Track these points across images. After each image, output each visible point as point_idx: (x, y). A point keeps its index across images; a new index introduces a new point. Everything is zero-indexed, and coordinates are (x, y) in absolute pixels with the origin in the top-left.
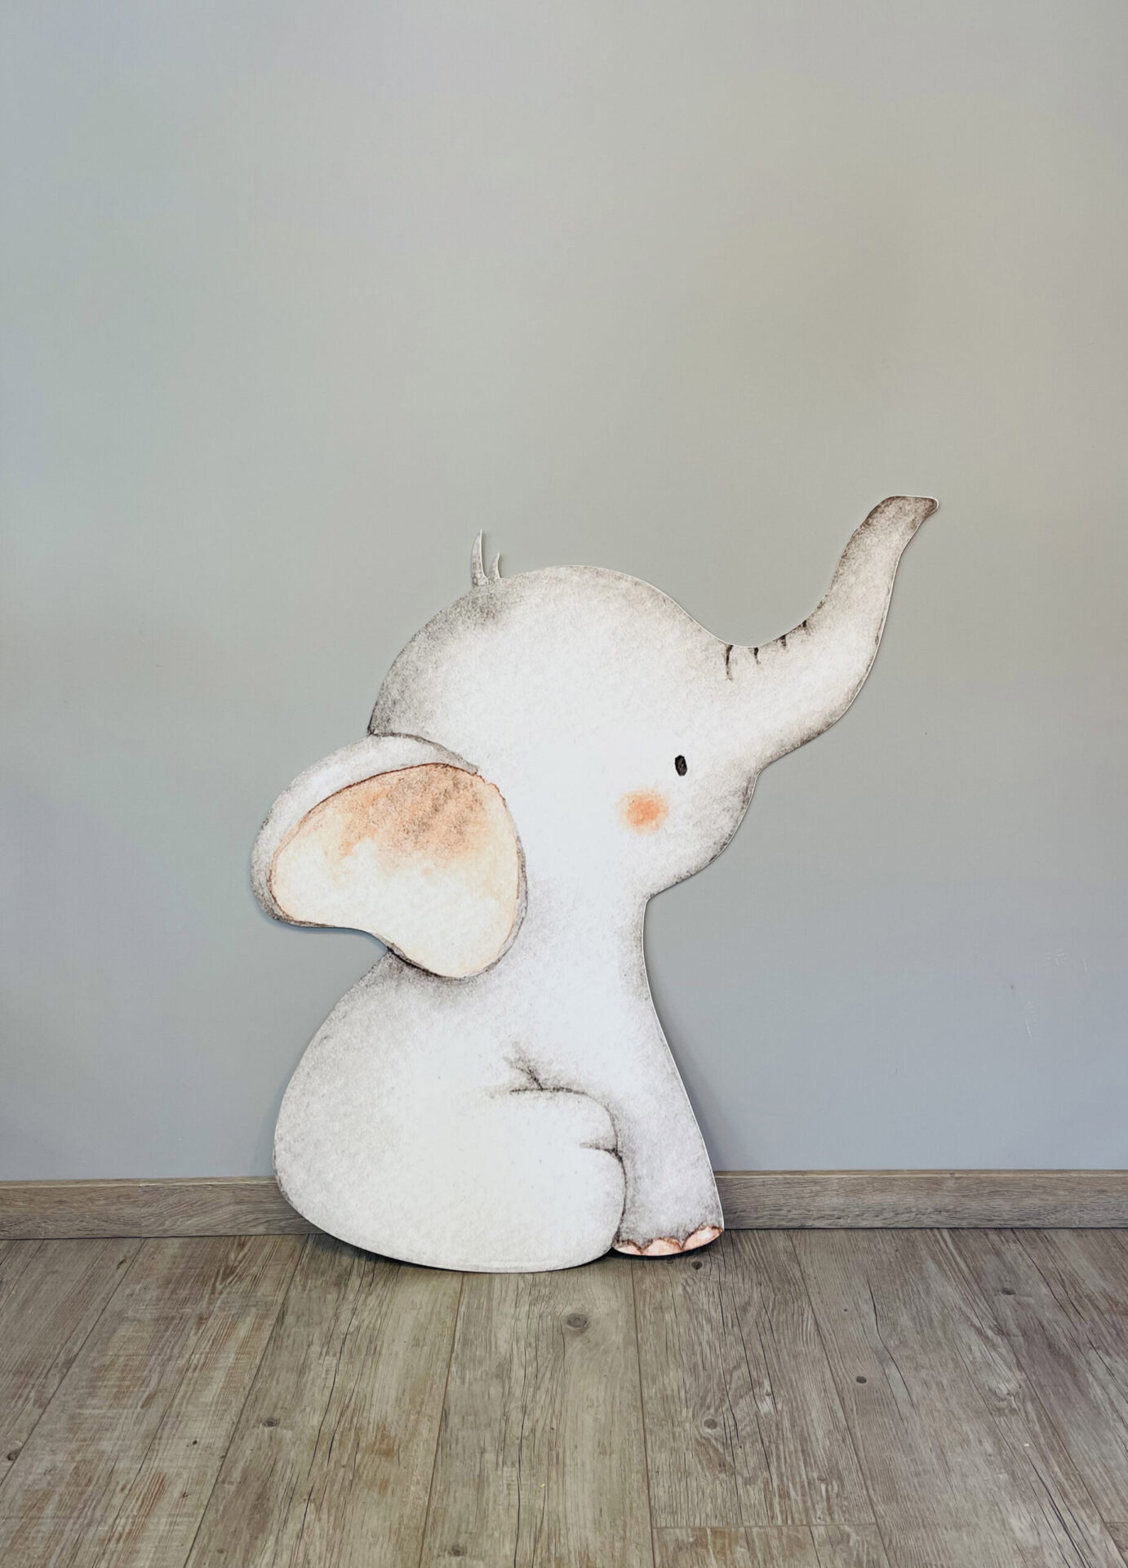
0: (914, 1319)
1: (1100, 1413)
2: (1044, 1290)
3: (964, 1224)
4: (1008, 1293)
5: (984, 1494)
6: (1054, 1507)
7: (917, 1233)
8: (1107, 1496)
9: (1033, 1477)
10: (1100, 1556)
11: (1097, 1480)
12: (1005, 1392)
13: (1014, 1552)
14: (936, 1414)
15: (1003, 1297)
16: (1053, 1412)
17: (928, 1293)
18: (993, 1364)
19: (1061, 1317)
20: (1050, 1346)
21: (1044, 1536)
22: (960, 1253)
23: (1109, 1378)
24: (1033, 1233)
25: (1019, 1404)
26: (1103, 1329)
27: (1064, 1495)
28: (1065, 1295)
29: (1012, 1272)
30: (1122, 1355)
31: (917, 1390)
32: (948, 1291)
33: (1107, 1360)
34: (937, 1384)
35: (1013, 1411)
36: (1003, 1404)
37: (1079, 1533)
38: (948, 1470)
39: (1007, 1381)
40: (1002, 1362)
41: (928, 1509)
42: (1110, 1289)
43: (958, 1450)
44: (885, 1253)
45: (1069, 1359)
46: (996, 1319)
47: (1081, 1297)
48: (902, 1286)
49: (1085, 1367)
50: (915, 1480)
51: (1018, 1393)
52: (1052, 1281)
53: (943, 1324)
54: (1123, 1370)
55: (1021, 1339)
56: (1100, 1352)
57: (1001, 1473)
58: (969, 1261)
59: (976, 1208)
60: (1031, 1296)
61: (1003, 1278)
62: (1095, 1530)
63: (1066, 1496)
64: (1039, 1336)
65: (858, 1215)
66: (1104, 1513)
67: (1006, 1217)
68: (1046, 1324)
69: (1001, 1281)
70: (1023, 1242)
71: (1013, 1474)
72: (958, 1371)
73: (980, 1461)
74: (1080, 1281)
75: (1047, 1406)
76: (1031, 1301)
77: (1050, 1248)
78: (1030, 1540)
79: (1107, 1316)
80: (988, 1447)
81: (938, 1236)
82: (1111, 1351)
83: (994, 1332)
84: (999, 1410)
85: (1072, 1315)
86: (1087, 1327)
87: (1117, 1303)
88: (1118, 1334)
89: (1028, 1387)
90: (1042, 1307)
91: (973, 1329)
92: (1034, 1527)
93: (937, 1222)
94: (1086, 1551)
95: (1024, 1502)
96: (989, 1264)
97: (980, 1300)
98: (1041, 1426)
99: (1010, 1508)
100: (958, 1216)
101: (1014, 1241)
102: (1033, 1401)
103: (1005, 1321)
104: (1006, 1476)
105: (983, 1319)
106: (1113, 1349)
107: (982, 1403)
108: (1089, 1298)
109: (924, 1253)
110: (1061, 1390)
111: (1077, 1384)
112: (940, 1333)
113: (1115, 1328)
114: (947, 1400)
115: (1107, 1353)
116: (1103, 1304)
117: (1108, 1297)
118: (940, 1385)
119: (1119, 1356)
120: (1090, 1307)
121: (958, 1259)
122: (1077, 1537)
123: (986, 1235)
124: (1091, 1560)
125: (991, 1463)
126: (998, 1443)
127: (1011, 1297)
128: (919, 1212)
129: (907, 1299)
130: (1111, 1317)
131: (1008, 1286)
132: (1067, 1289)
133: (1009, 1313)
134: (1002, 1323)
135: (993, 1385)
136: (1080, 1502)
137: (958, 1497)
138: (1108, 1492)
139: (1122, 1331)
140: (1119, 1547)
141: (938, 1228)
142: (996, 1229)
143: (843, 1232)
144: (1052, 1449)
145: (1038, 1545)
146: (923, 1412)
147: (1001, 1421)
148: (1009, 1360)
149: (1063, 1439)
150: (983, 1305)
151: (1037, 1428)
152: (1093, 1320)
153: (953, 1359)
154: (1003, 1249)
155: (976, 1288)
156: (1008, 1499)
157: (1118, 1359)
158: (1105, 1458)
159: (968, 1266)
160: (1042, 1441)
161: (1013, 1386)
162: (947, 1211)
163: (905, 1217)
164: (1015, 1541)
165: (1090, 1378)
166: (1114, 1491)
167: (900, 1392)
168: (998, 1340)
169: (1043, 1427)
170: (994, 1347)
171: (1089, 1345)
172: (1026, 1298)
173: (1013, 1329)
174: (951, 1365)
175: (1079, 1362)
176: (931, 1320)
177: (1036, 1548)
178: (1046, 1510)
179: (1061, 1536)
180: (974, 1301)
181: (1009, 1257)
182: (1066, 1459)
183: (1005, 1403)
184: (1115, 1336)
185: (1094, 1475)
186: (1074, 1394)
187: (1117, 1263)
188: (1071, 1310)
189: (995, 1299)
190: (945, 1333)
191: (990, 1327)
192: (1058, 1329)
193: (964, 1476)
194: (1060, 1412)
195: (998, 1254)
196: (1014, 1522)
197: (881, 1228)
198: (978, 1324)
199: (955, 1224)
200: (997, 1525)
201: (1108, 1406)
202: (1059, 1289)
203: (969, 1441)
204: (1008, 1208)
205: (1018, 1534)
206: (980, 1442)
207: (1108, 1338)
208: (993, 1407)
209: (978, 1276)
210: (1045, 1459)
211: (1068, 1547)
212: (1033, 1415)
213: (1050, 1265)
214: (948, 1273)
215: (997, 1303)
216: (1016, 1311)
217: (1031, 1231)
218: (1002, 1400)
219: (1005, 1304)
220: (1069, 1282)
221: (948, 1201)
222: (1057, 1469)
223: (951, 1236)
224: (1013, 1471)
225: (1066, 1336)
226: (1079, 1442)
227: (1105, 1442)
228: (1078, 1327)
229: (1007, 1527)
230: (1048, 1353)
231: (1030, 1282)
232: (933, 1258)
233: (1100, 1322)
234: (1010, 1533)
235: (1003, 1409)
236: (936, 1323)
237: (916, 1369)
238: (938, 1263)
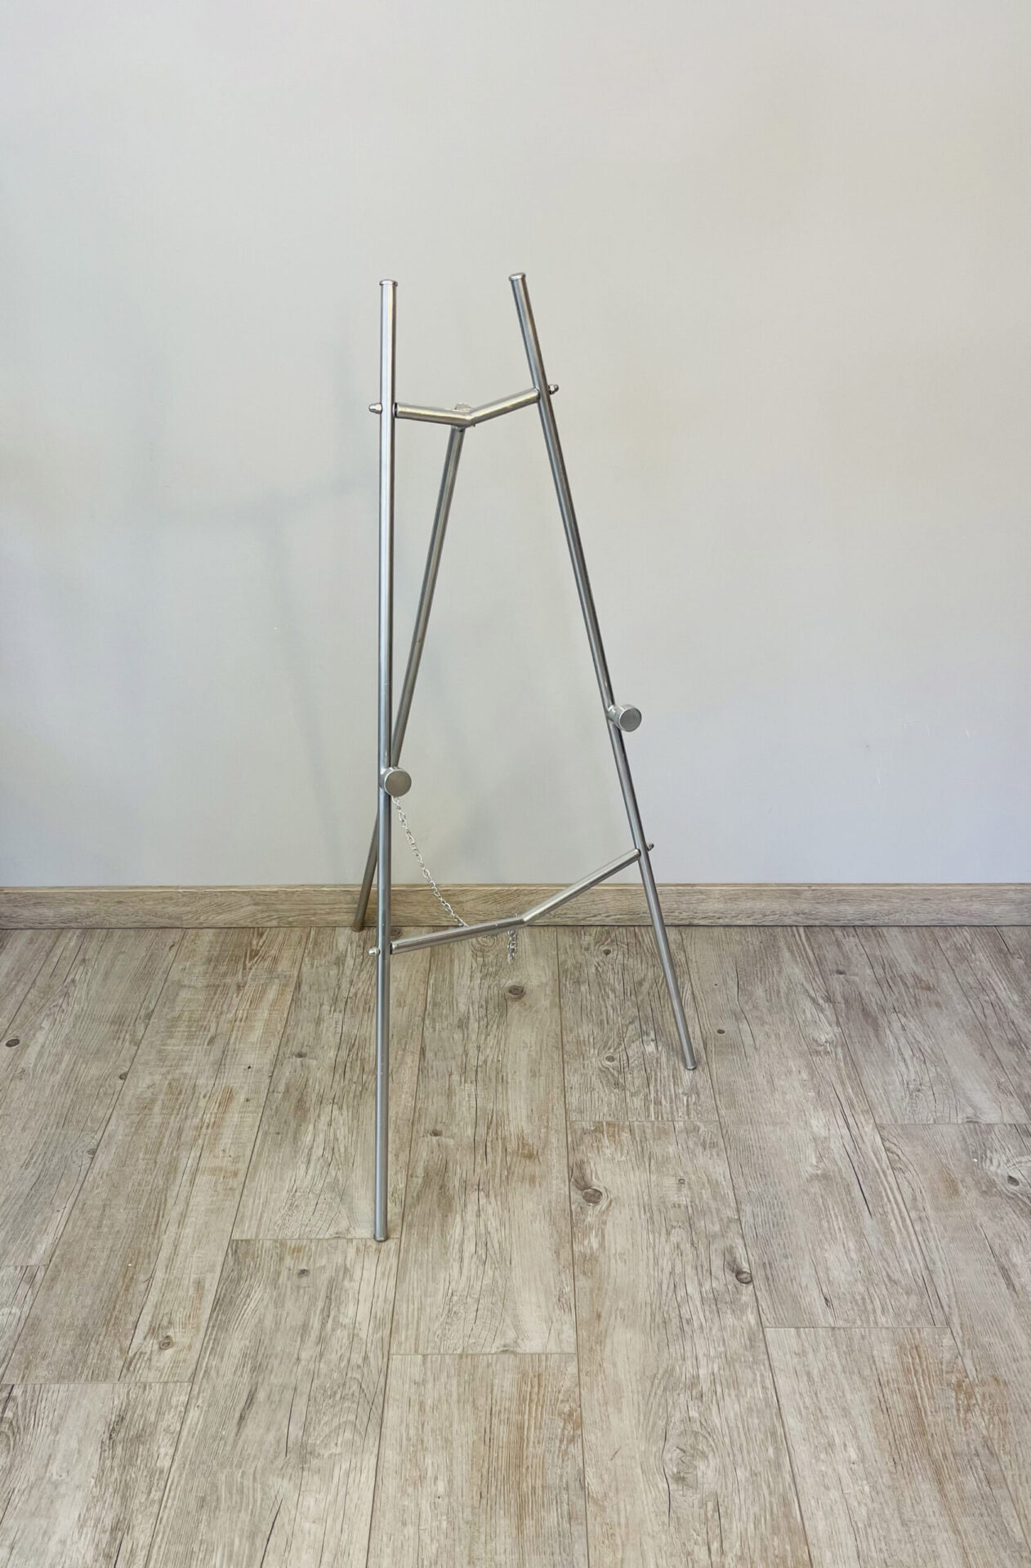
0: (766, 991)
1: (889, 1056)
2: (869, 971)
3: (817, 923)
4: (840, 973)
5: (796, 1105)
6: (843, 1114)
7: (779, 929)
8: (882, 1109)
9: (833, 1095)
10: (868, 1144)
11: (877, 1098)
12: (824, 1040)
13: (810, 1140)
14: (771, 1055)
15: (836, 976)
16: (856, 1053)
17: (780, 972)
18: (818, 1021)
19: (877, 990)
20: (864, 1010)
21: (832, 1131)
22: (810, 945)
23: (901, 1032)
24: (870, 930)
25: (832, 1049)
26: (906, 999)
27: (852, 1106)
28: (883, 974)
29: (846, 958)
30: (915, 1017)
31: (760, 1038)
32: (795, 971)
33: (903, 1020)
34: (775, 1035)
35: (827, 1053)
36: (820, 1048)
37: (857, 1129)
38: (773, 1089)
39: (826, 1032)
40: (825, 1020)
41: (756, 1113)
42: (918, 970)
43: (783, 1077)
44: (752, 944)
45: (875, 1020)
46: (827, 991)
47: (895, 976)
48: (761, 968)
49: (885, 1025)
50: (750, 1095)
51: (833, 1041)
52: (875, 965)
53: (787, 995)
54: (913, 1028)
55: (843, 1006)
56: (899, 1015)
57: (810, 1092)
58: (815, 950)
59: (826, 911)
60: (857, 975)
61: (839, 963)
62: (869, 1129)
63: (853, 1108)
64: (857, 1004)
65: (734, 917)
66: (877, 1118)
67: (850, 918)
68: (863, 994)
69: (837, 964)
70: (861, 937)
71: (818, 1093)
72: (792, 1026)
73: (796, 1084)
74: (898, 965)
75: (852, 1050)
76: (857, 979)
77: (880, 940)
78: (823, 1133)
79: (911, 990)
80: (805, 1076)
81: (795, 931)
82: (907, 1015)
83: (824, 1000)
84: (817, 1052)
85: (885, 989)
86: (895, 997)
87: (921, 981)
88: (916, 1002)
89: (841, 1038)
90: (864, 983)
91: (809, 998)
92: (827, 1126)
93: (796, 921)
94: (859, 1140)
95: (823, 1110)
96: (831, 953)
97: (818, 977)
99: (812, 1113)
100: (812, 917)
101: (854, 936)
102: (843, 1046)
103: (834, 993)
104: (813, 1093)
105: (818, 991)
106: (910, 1014)
107: (806, 1048)
108: (901, 977)
109: (782, 944)
110: (865, 1040)
111: (877, 1036)
112: (784, 1001)
113: (915, 998)
114: (781, 1045)
115: (905, 1016)
116: (910, 981)
117: (915, 976)
118: (777, 1036)
119: (913, 1017)
120: (901, 984)
121: (806, 946)
122: (855, 1132)
123: (833, 931)
124: (862, 1147)
125: (804, 1086)
126: (812, 1075)
127: (842, 976)
128: (783, 915)
129: (763, 976)
130: (914, 991)
131: (841, 968)
132: (886, 971)
133: (838, 987)
134: (832, 995)
135: (816, 1037)
136: (862, 1111)
137: (778, 1106)
138: (883, 1105)
139: (920, 1000)
140: (882, 1139)
141: (796, 926)
142: (841, 926)
143: (722, 928)
144: (850, 1078)
145: (827, 1135)
146: (762, 1052)
147: (816, 1059)
148: (831, 1019)
149: (859, 1070)
150: (819, 980)
151: (842, 1064)
152: (900, 993)
153: (790, 1019)
154: (844, 941)
155: (817, 970)
156: (812, 1108)
157: (911, 1020)
158: (886, 1085)
159: (814, 954)
160: (844, 1072)
161: (830, 1037)
162: (805, 914)
163: (771, 918)
164: (812, 1133)
165: (888, 1032)
166: (887, 1104)
167: (748, 1040)
168: (826, 1006)
169: (846, 1064)
170: (822, 1010)
171: (892, 1010)
172: (853, 977)
173: (839, 998)
174: (788, 1021)
175: (882, 1021)
176: (779, 992)
177: (825, 1138)
178: (837, 1116)
179: (845, 1131)
180: (814, 978)
181: (846, 948)
182: (858, 1084)
183: (822, 1047)
184: (913, 1004)
185: (876, 1094)
186: (874, 1043)
187: (929, 952)
188: (885, 985)
189: (830, 977)
190: (787, 1001)
191: (822, 997)
192: (872, 999)
193: (784, 1093)
194: (860, 1053)
195: (839, 944)
196: (814, 1122)
197: (752, 926)
198: (814, 995)
199: (810, 922)
200: (802, 1124)
201: (896, 1051)
202: (879, 971)
203: (792, 1071)
204: (851, 912)
205: (815, 1129)
206: (799, 1072)
207: (908, 1005)
208: (814, 1050)
209: (820, 961)
210: (843, 1083)
211: (847, 1138)
212: (840, 1056)
213: (878, 953)
214: (798, 959)
215: (830, 980)
216: (844, 986)
217: (870, 929)
219: (836, 982)
220: (889, 965)
221: (805, 907)
222: (850, 1090)
223: (805, 932)
224: (819, 1091)
225: (877, 1003)
226: (869, 1075)
227: (888, 1074)
228: (888, 997)
229: (808, 1124)
230: (860, 1015)
231: (859, 966)
232: (788, 948)
233: (905, 995)
234: (809, 1128)
235: (820, 1052)
236: (782, 994)
237: (762, 1025)
238: (792, 952)
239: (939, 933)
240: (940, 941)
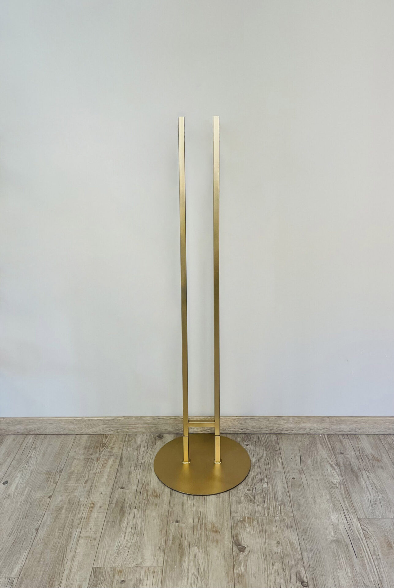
0: (312, 461)
1: (363, 489)
2: (353, 453)
3: (332, 433)
4: (342, 454)
5: (325, 510)
6: (344, 514)
7: (317, 435)
8: (360, 511)
9: (340, 506)
10: (355, 526)
11: (358, 507)
12: (336, 482)
13: (331, 525)
14: (314, 488)
15: (340, 455)
16: (349, 488)
17: (317, 454)
18: (333, 474)
19: (357, 461)
20: (352, 469)
21: (340, 521)
22: (329, 442)
23: (367, 479)
25: (339, 486)
26: (369, 465)
27: (348, 510)
29: (344, 447)
31: (310, 481)
32: (324, 453)
33: (368, 474)
35: (337, 488)
36: (334, 486)
37: (350, 521)
38: (315, 503)
39: (336, 479)
40: (336, 474)
41: (308, 513)
42: (374, 453)
43: (319, 498)
44: (306, 442)
45: (357, 474)
46: (337, 461)
47: (364, 455)
48: (310, 452)
49: (361, 476)
50: (306, 506)
51: (339, 483)
52: (356, 450)
53: (321, 463)
54: (372, 477)
55: (343, 467)
56: (366, 472)
57: (331, 504)
58: (332, 444)
59: (336, 428)
60: (349, 455)
61: (341, 450)
62: (355, 520)
63: (348, 511)
64: (349, 467)
65: (299, 430)
66: (358, 516)
67: (345, 431)
68: (351, 463)
69: (340, 450)
70: (350, 438)
71: (334, 505)
72: (323, 476)
73: (325, 501)
74: (365, 450)
75: (347, 486)
77: (358, 440)
78: (336, 522)
79: (371, 461)
80: (328, 497)
81: (324, 437)
82: (370, 471)
83: (335, 465)
84: (333, 487)
85: (360, 461)
86: (364, 464)
87: (375, 457)
88: (373, 466)
89: (343, 481)
90: (351, 458)
91: (329, 464)
92: (338, 519)
93: (323, 432)
94: (351, 525)
95: (336, 512)
96: (338, 445)
97: (333, 456)
98: (344, 492)
99: (332, 513)
100: (330, 430)
101: (347, 438)
102: (343, 485)
103: (339, 462)
104: (332, 505)
105: (333, 461)
106: (371, 471)
107: (328, 485)
108: (367, 455)
109: (318, 441)
110: (352, 482)
111: (357, 481)
112: (319, 466)
113: (372, 464)
114: (318, 484)
115: (368, 472)
116: (371, 457)
117: (372, 455)
118: (317, 480)
119: (372, 473)
120: (366, 458)
121: (328, 442)
122: (349, 522)
123: (338, 436)
124: (352, 528)
125: (328, 501)
126: (331, 496)
127: (342, 455)
128: (318, 429)
129: (311, 455)
131: (342, 452)
132: (360, 453)
133: (341, 460)
135: (333, 481)
136: (352, 513)
137: (317, 510)
138: (361, 510)
139: (374, 466)
140: (361, 524)
141: (324, 434)
142: (342, 434)
143: (293, 435)
144: (346, 498)
145: (338, 523)
146: (311, 487)
147: (333, 490)
148: (338, 473)
149: (350, 495)
150: (334, 457)
151: (343, 492)
152: (366, 462)
153: (322, 473)
154: (343, 441)
155: (332, 452)
156: (331, 511)
157: (371, 474)
158: (362, 501)
159: (331, 446)
160: (344, 496)
161: (338, 481)
162: (327, 429)
163: (313, 430)
164: (332, 522)
165: (362, 479)
166: (362, 510)
167: (305, 482)
168: (336, 468)
169: (345, 493)
170: (335, 470)
171: (363, 470)
172: (347, 455)
173: (342, 465)
174: (321, 474)
175: (359, 474)
176: (317, 461)
177: (337, 524)
178: (342, 514)
179: (345, 521)
180: (331, 456)
181: (344, 443)
182: (350, 501)
183: (335, 485)
184: (372, 467)
185: (357, 505)
186: (356, 483)
187: (378, 445)
188: (360, 459)
189: (337, 456)
190: (321, 465)
191: (335, 464)
192: (355, 464)
193: (320, 505)
194: (351, 488)
195: (341, 442)
196: (332, 517)
197: (306, 434)
198: (331, 463)
199: (329, 432)
200: (327, 518)
201: (365, 487)
202: (358, 453)
203: (323, 495)
204: (346, 428)
205: (333, 520)
206: (326, 496)
207: (370, 467)
208: (331, 486)
209: (333, 449)
210: (344, 501)
211: (346, 524)
212: (343, 489)
213: (357, 445)
214: (325, 448)
216: (343, 459)
217: (354, 435)
218: (334, 484)
219: (340, 457)
220: (361, 450)
221: (327, 426)
222: (347, 504)
223: (327, 436)
224: (334, 504)
225: (357, 467)
226: (355, 497)
227: (362, 497)
228: (361, 464)
229: (330, 518)
230: (350, 471)
231: (349, 451)
232: (321, 443)
234: (331, 520)
235: (334, 487)
236: (318, 462)
237: (310, 476)
238: (322, 445)
239: (382, 437)
240: (382, 441)
